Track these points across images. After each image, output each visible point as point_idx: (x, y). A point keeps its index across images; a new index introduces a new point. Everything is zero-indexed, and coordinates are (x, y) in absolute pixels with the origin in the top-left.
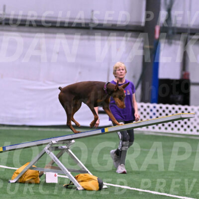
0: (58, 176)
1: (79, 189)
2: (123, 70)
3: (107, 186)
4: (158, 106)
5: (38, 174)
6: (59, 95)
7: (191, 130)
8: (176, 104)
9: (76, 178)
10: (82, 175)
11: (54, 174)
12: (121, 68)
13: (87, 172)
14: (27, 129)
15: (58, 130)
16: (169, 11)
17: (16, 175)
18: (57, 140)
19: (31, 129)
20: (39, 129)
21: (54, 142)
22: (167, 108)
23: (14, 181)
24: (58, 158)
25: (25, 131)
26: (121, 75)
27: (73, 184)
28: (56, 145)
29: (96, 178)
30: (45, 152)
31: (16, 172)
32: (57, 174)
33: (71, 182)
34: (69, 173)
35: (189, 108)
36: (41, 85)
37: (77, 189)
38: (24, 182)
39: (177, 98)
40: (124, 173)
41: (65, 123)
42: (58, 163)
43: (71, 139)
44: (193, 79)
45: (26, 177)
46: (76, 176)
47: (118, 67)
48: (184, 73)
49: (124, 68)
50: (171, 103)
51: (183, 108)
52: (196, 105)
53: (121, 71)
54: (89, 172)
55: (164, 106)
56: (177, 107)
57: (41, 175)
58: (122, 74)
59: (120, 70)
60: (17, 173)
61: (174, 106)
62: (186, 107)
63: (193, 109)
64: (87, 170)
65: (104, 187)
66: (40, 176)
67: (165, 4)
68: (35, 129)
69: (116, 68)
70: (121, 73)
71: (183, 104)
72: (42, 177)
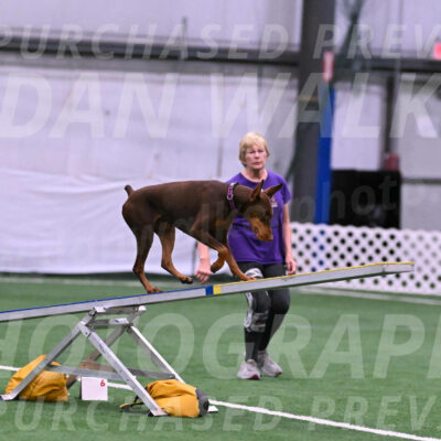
0: (108, 384)
1: (155, 413)
2: (260, 151)
3: (217, 406)
4: (330, 230)
5: (65, 382)
6: (124, 207)
7: (404, 284)
8: (370, 225)
9: (149, 390)
10: (161, 382)
11: (100, 380)
12: (255, 148)
13: (174, 377)
14: (39, 281)
15: (109, 283)
16: (354, 18)
17: (16, 383)
18: (107, 307)
19: (49, 281)
20: (67, 282)
21: (100, 309)
22: (350, 234)
23: (11, 396)
24: (109, 346)
25: (36, 285)
26: (257, 163)
27: (142, 403)
28: (104, 317)
29: (192, 389)
30: (80, 332)
31: (16, 376)
32: (105, 381)
33: (137, 398)
34: (133, 378)
35: (399, 234)
36: (71, 185)
37: (151, 415)
38: (33, 400)
39: (372, 212)
40: (255, 378)
41: (129, 267)
42: (110, 356)
43: (138, 306)
44: (406, 170)
45: (38, 387)
46: (149, 386)
47: (251, 146)
48: (387, 156)
49: (263, 147)
50: (358, 224)
51: (386, 233)
52: (414, 228)
53: (257, 154)
54: (177, 376)
55: (343, 231)
56: (371, 232)
57: (72, 382)
58: (259, 160)
59: (253, 152)
60: (18, 379)
61: (365, 229)
62: (393, 231)
63: (406, 237)
64: (173, 372)
65: (211, 409)
66: (69, 386)
67: (346, 4)
68: (57, 281)
69: (246, 147)
70: (257, 158)
71: (386, 226)
72: (73, 388)
